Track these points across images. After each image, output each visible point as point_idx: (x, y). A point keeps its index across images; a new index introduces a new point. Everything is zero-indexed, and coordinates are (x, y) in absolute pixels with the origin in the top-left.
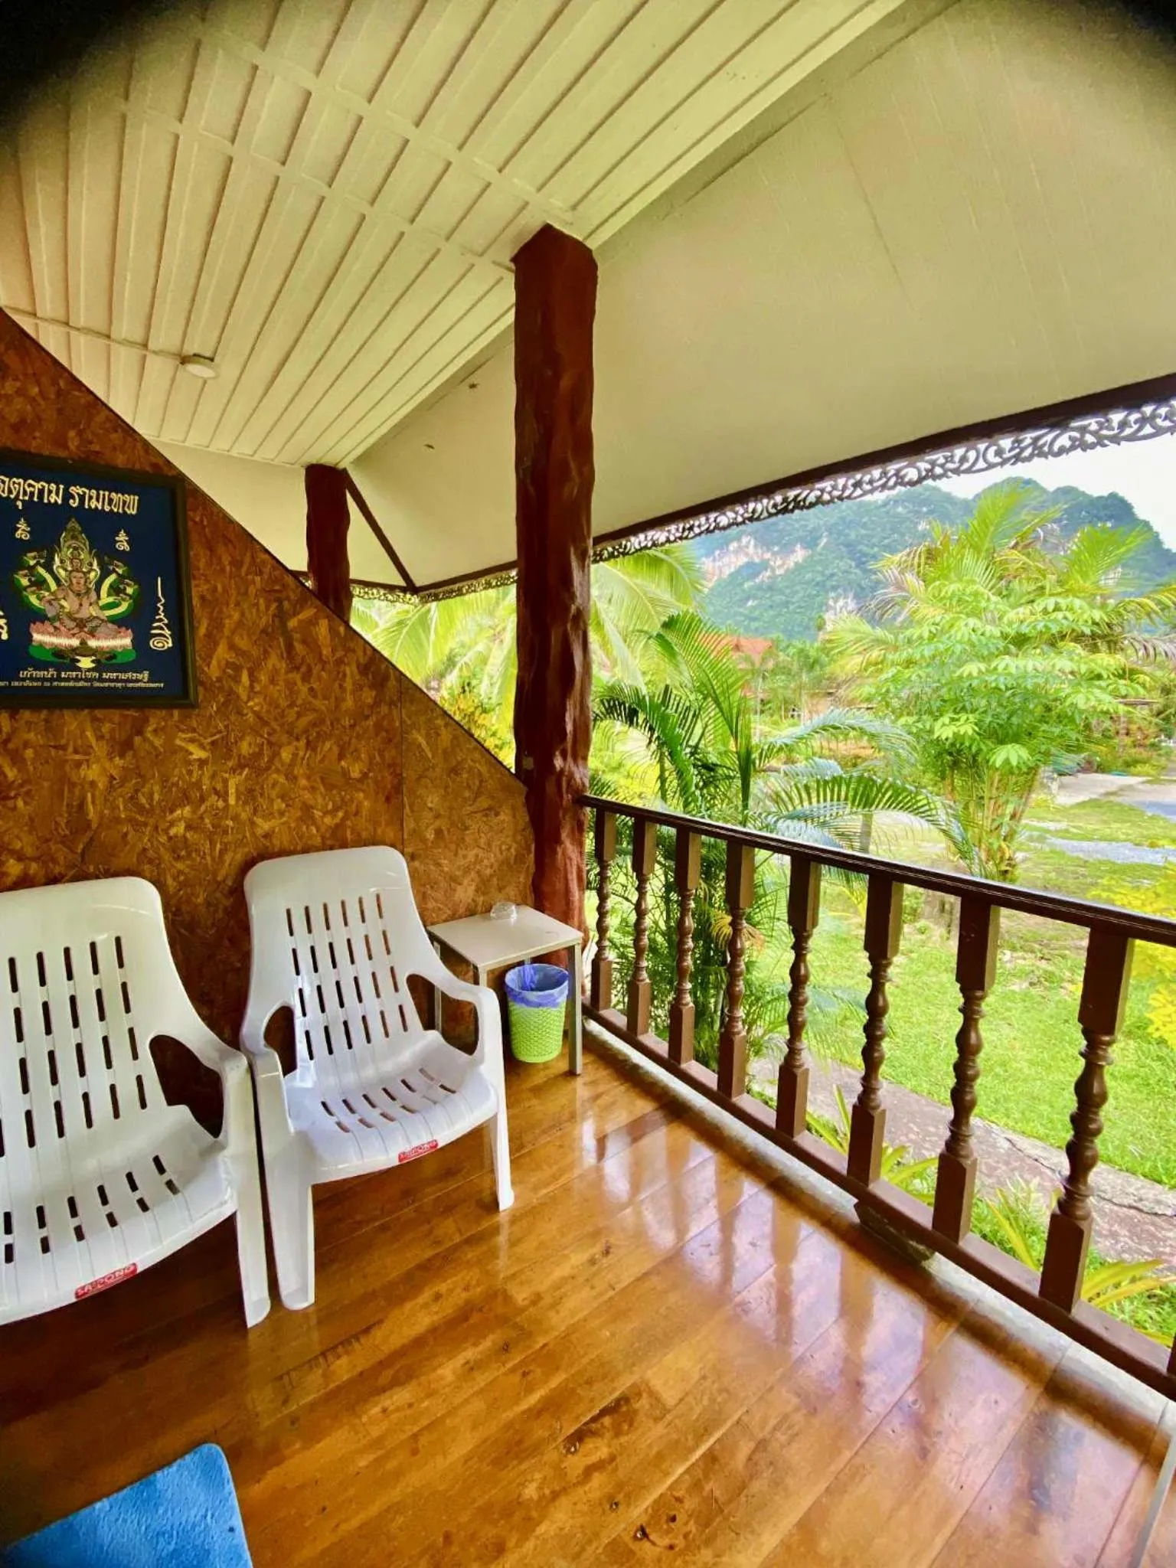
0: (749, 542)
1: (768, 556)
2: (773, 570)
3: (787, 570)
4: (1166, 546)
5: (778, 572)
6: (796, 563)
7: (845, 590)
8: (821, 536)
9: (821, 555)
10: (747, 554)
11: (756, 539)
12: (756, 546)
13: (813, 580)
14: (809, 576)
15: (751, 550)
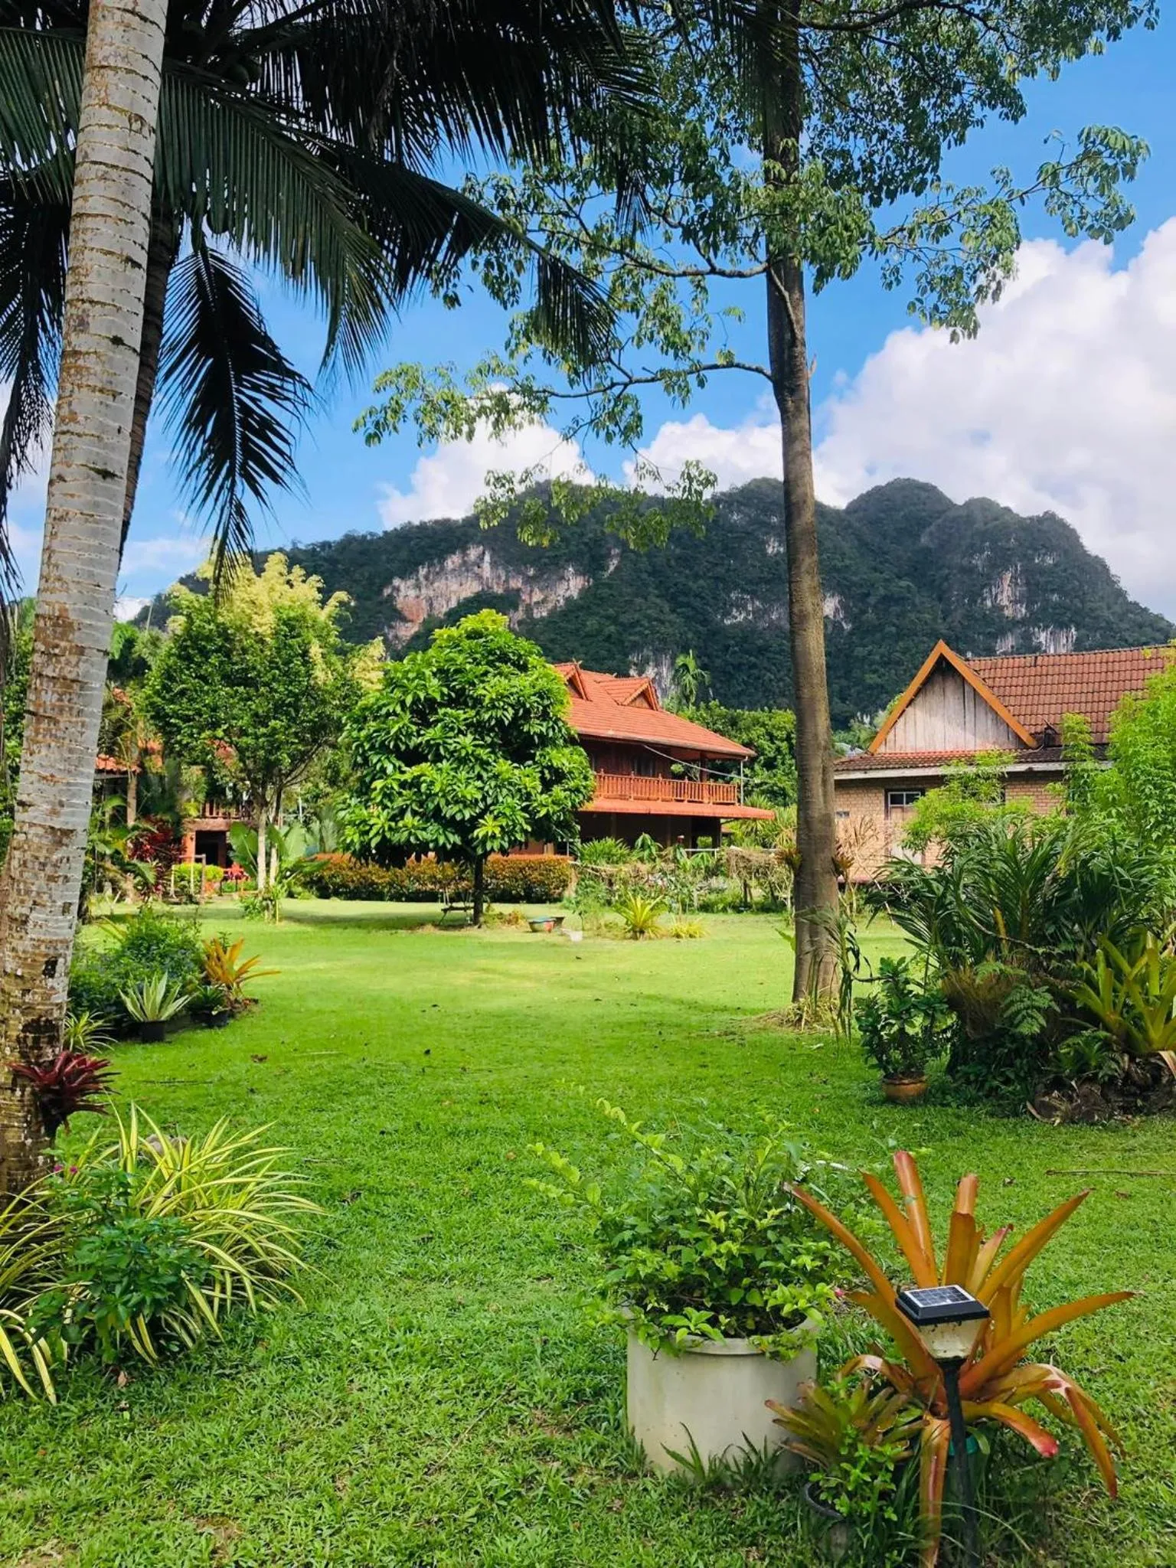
0: (481, 557)
1: (516, 583)
2: (529, 609)
3: (552, 612)
4: (1130, 599)
5: (537, 615)
6: (568, 600)
7: (656, 651)
8: (608, 556)
9: (610, 586)
10: (479, 577)
11: (493, 551)
12: (494, 564)
13: (599, 632)
14: (592, 623)
15: (486, 570)
